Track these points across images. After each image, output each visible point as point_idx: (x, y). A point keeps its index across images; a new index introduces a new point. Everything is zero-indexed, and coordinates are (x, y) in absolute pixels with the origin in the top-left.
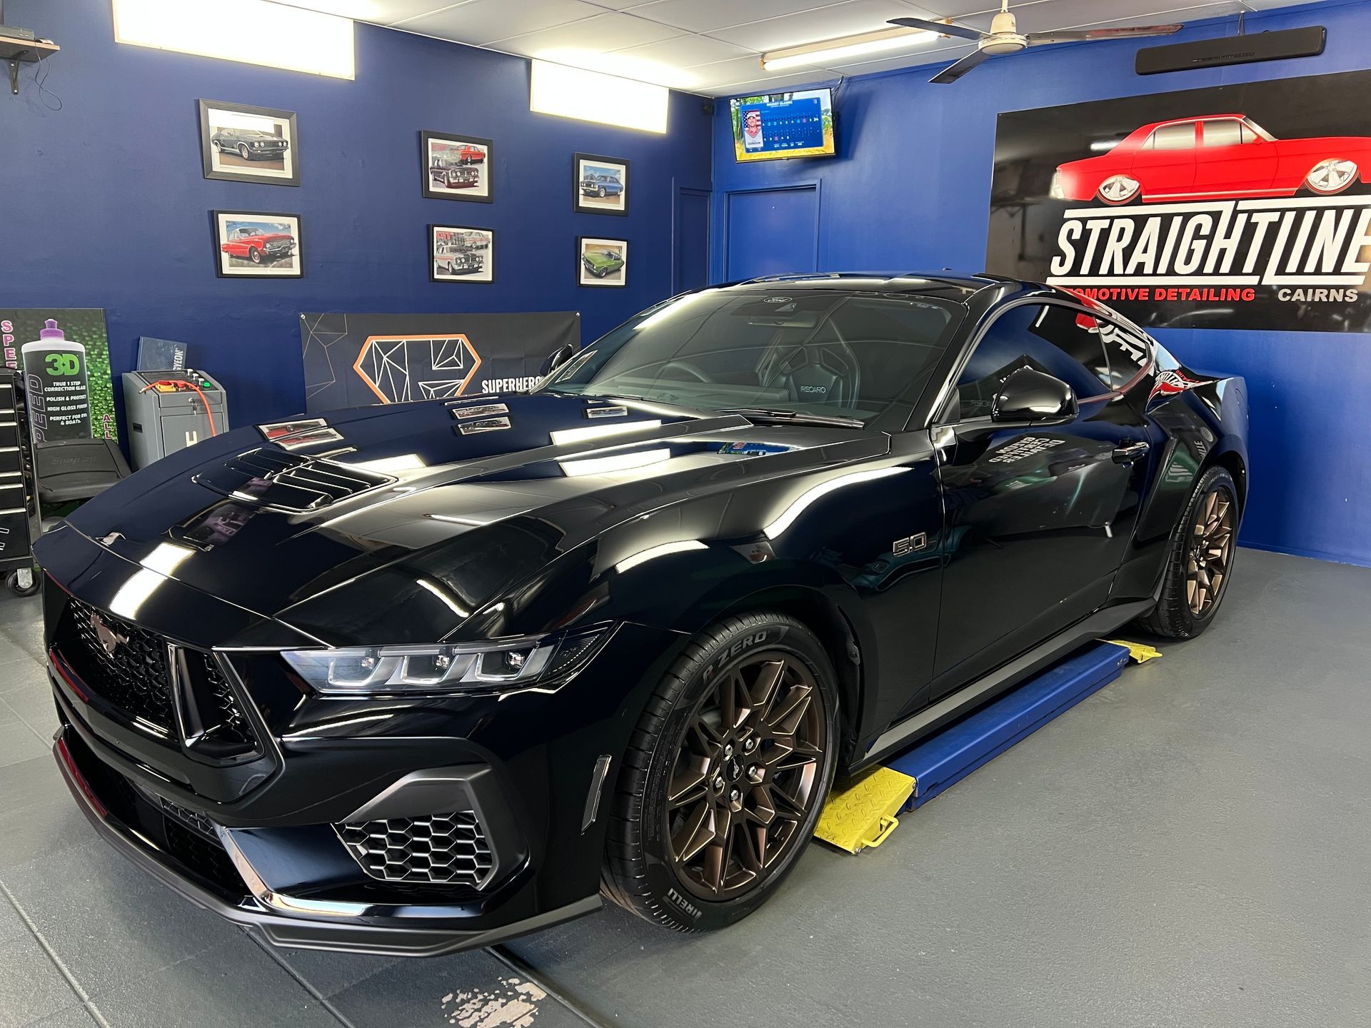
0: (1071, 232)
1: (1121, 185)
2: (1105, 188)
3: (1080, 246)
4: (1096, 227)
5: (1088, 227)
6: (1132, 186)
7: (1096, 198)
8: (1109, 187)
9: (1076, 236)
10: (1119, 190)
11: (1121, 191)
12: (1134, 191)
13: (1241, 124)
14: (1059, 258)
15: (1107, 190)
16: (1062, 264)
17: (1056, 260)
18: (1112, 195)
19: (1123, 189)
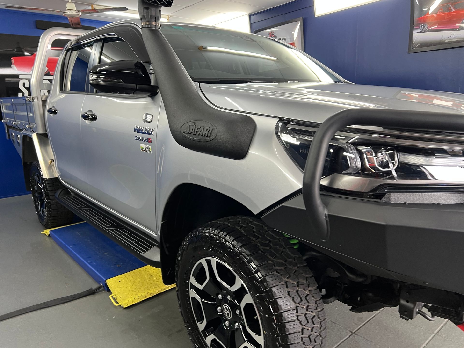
9: (27, 85)
14: (21, 93)
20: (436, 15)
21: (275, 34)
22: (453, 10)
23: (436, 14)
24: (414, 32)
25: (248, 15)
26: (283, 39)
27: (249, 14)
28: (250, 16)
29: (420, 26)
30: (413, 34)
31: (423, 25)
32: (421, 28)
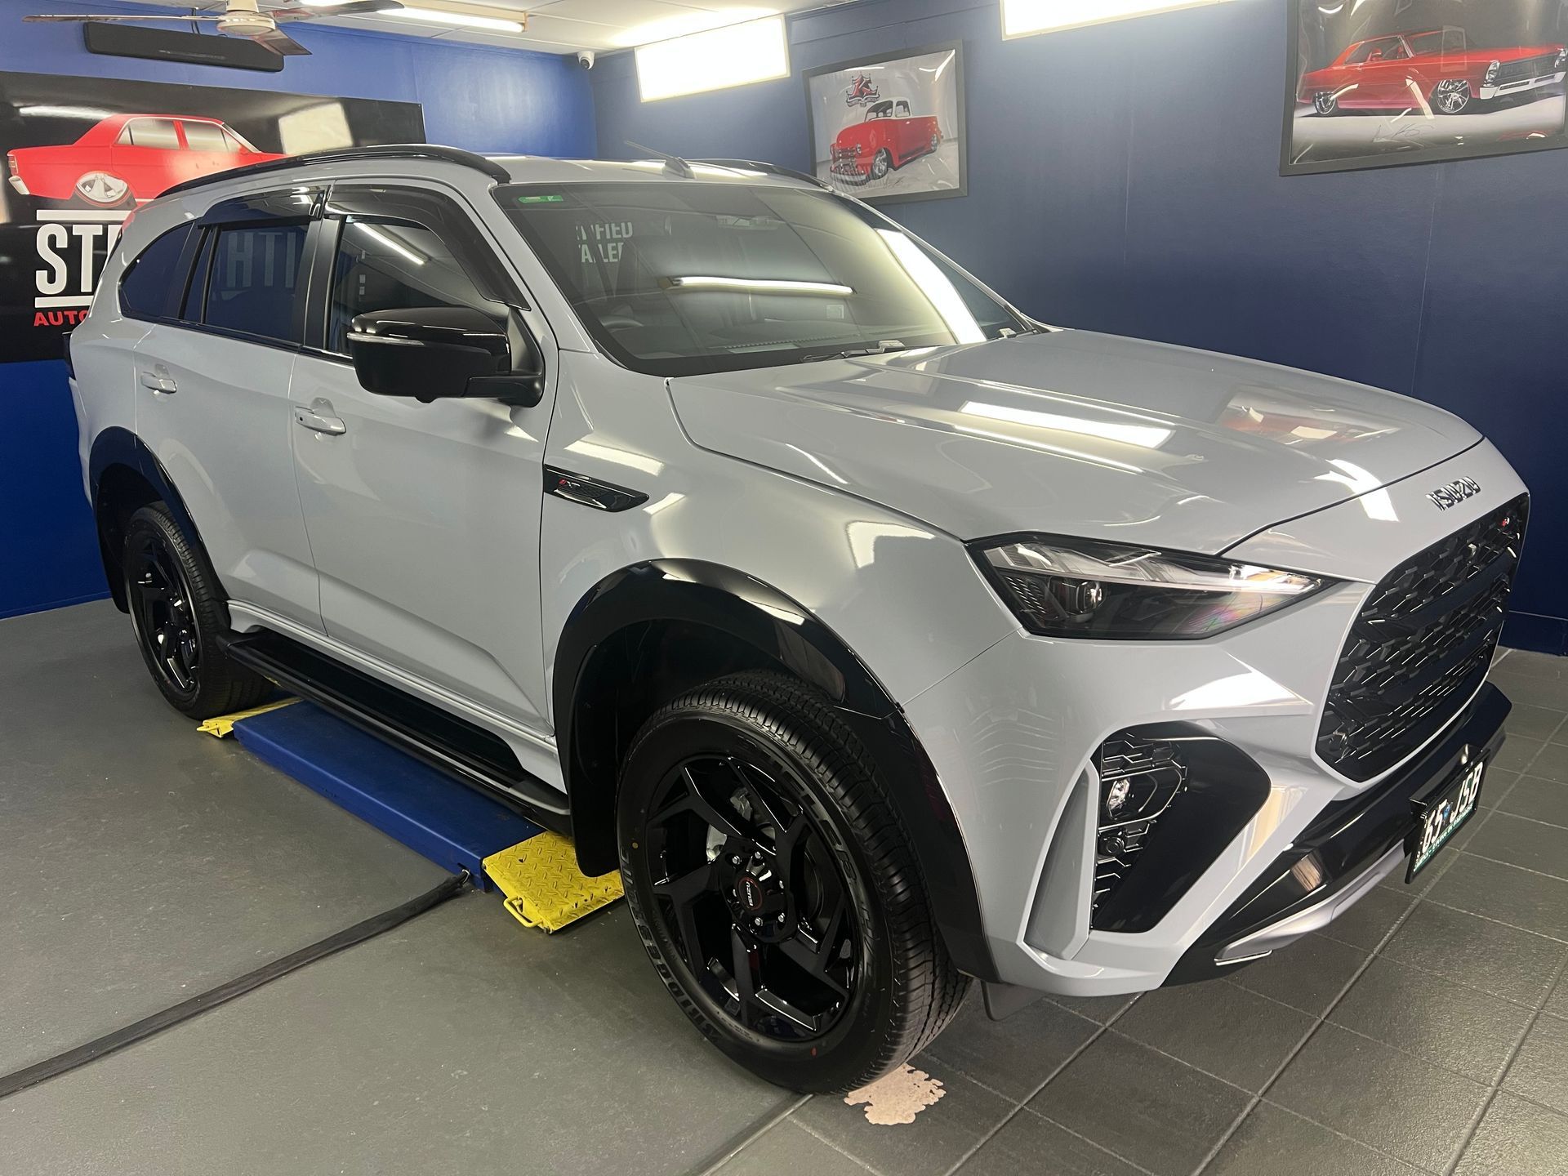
0: (52, 240)
1: (105, 184)
2: (84, 186)
3: (72, 254)
4: (88, 234)
5: (74, 234)
6: (119, 187)
7: (75, 196)
8: (91, 184)
9: (62, 242)
10: (103, 189)
11: (106, 191)
12: (122, 194)
13: (221, 130)
14: (45, 272)
15: (88, 188)
16: (52, 279)
17: (41, 276)
18: (96, 194)
19: (108, 189)
20: (1361, 67)
21: (872, 87)
22: (1411, 55)
23: (1362, 64)
24: (1297, 114)
25: (782, 17)
26: (898, 104)
27: (785, 14)
28: (789, 19)
29: (1315, 98)
30: (1295, 121)
31: (1324, 95)
32: (1317, 103)
